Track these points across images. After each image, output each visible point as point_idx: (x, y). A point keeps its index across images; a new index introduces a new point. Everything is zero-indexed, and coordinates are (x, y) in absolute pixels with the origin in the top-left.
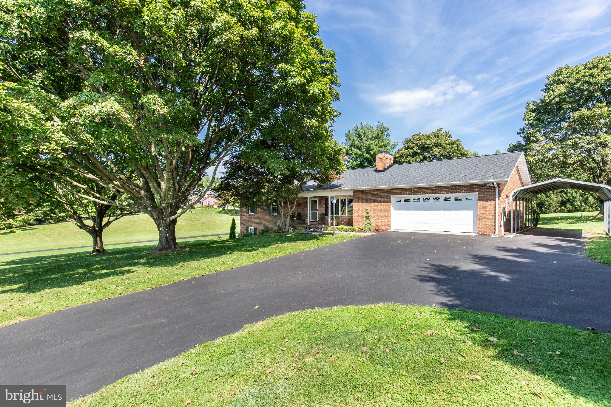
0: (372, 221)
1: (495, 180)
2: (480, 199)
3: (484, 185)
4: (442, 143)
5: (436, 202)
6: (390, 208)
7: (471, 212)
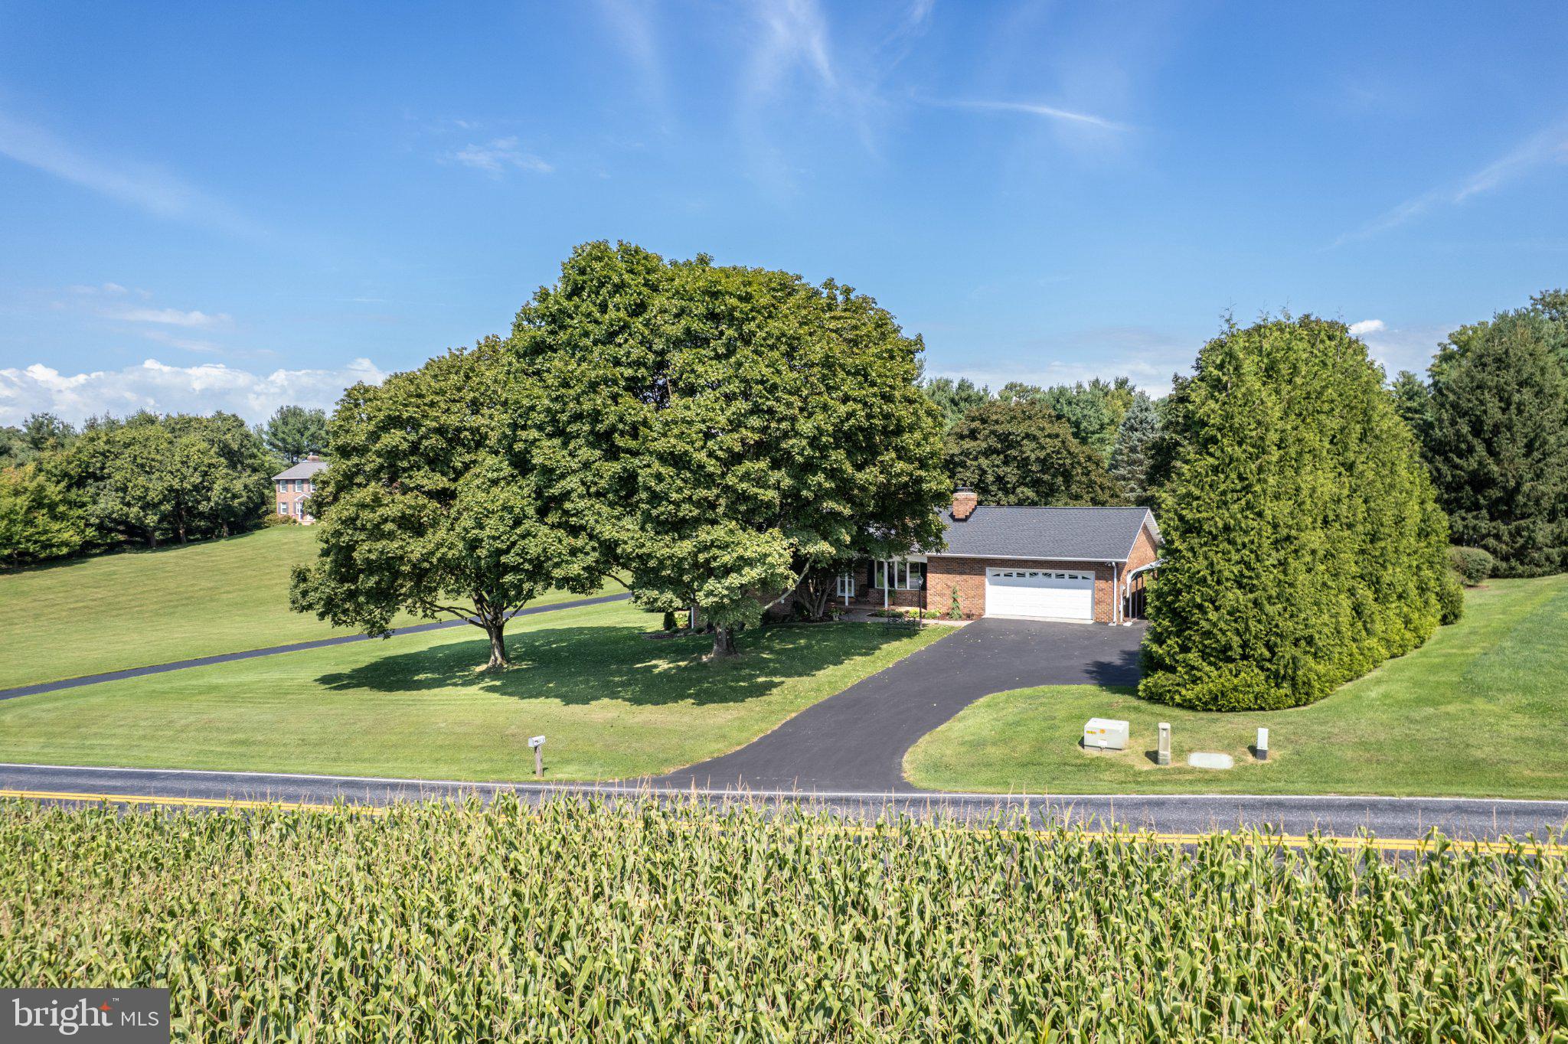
0: (962, 603)
1: (1114, 560)
2: (1098, 578)
3: (1102, 564)
4: (1038, 433)
5: (1046, 579)
6: (983, 585)
7: (1089, 592)
